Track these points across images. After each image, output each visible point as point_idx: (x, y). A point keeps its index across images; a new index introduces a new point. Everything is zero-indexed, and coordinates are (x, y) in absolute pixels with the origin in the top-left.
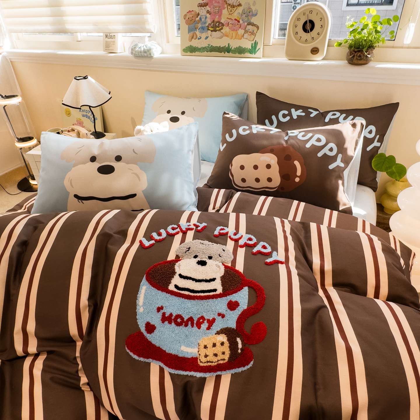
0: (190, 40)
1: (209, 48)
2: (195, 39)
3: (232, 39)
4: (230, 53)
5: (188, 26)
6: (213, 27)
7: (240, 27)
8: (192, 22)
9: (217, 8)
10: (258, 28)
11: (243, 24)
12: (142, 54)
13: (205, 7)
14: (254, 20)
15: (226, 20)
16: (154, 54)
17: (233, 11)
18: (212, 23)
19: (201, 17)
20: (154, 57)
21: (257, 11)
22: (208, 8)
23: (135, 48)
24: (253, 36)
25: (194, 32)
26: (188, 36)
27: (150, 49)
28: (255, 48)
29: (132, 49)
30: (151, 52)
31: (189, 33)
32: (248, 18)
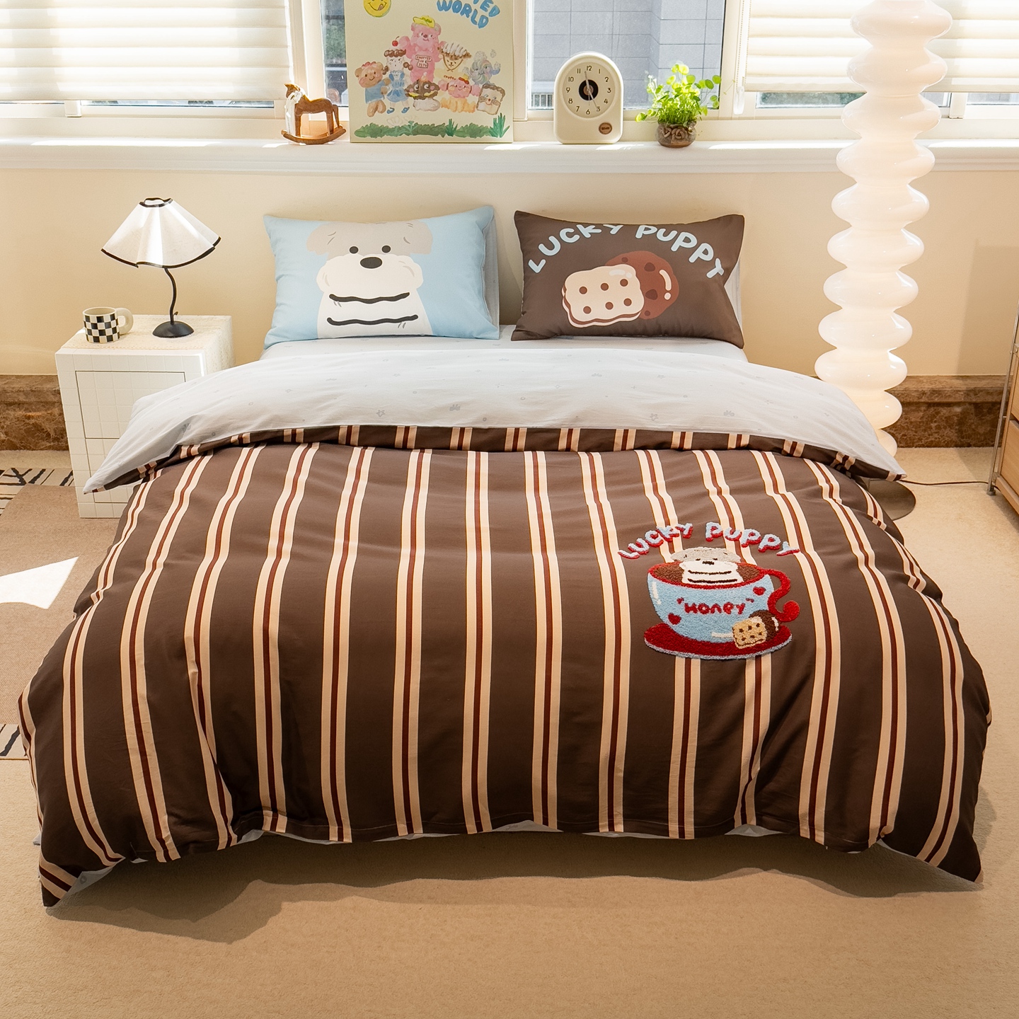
0: (371, 114)
1: (411, 127)
2: (382, 112)
3: (457, 111)
4: (454, 136)
6: (417, 92)
7: (470, 92)
9: (425, 60)
10: (503, 92)
11: (476, 86)
13: (399, 57)
14: (494, 80)
15: (443, 80)
17: (457, 64)
18: (414, 84)
19: (394, 74)
21: (500, 65)
22: (405, 58)
24: (495, 107)
25: (379, 99)
28: (501, 126)
31: (367, 101)
32: (484, 77)
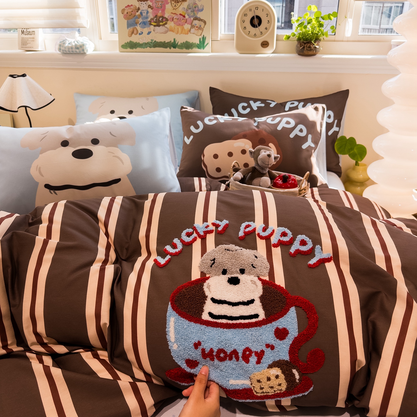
0: (130, 36)
1: (152, 43)
2: (136, 34)
3: (178, 34)
4: (177, 48)
5: (126, 21)
6: (156, 22)
7: (186, 22)
8: (131, 17)
9: (160, 3)
10: (205, 23)
11: (189, 19)
12: (74, 50)
13: (146, 2)
14: (200, 15)
15: (170, 15)
16: (87, 51)
17: (178, 6)
18: (154, 18)
19: (142, 12)
20: (87, 54)
21: (203, 7)
22: (149, 3)
23: (64, 43)
24: (200, 31)
25: (134, 27)
26: (127, 31)
27: (83, 45)
28: (204, 43)
29: (60, 45)
30: (84, 48)
31: (128, 27)
32: (194, 13)
